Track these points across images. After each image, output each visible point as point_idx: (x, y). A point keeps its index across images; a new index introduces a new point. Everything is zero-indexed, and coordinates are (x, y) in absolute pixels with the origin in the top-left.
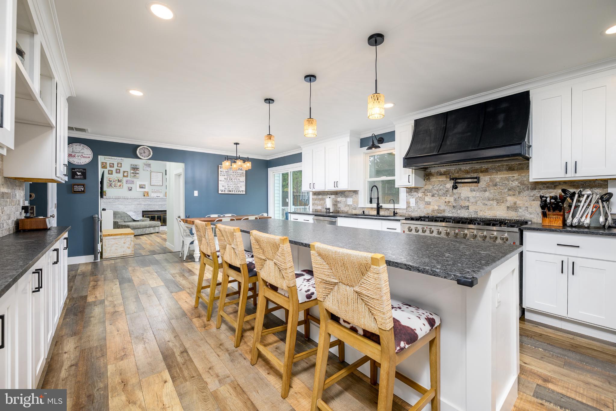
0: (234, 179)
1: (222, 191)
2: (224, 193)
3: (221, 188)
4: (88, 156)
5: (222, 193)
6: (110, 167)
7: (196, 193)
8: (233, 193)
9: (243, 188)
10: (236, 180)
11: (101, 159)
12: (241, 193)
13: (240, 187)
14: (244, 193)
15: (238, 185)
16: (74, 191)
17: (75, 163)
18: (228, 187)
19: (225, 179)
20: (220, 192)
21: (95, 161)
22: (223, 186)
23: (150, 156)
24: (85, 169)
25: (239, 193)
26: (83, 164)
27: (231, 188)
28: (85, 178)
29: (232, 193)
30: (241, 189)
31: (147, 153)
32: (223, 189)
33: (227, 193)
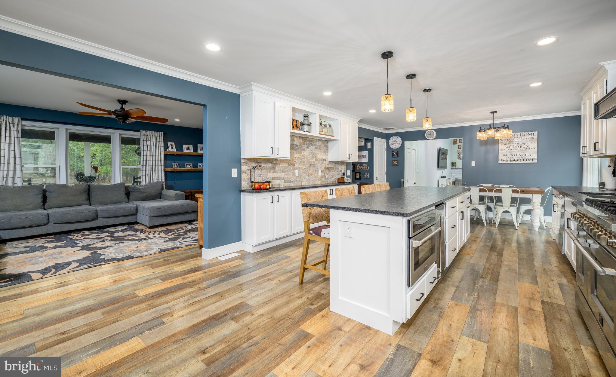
0: (520, 147)
1: (502, 160)
2: (505, 162)
3: (501, 157)
4: (399, 143)
5: (503, 162)
6: (460, 142)
7: (473, 164)
8: (519, 162)
9: (535, 156)
10: (522, 148)
11: (407, 143)
12: (531, 161)
13: (528, 155)
14: (536, 161)
15: (526, 153)
16: (393, 165)
17: (394, 148)
18: (511, 155)
19: (507, 147)
20: (500, 162)
21: (403, 146)
22: (504, 155)
23: (434, 137)
24: (398, 151)
25: (528, 162)
26: (397, 148)
27: (515, 157)
28: (398, 156)
29: (517, 162)
30: (530, 157)
31: (432, 135)
32: (504, 158)
33: (509, 162)
